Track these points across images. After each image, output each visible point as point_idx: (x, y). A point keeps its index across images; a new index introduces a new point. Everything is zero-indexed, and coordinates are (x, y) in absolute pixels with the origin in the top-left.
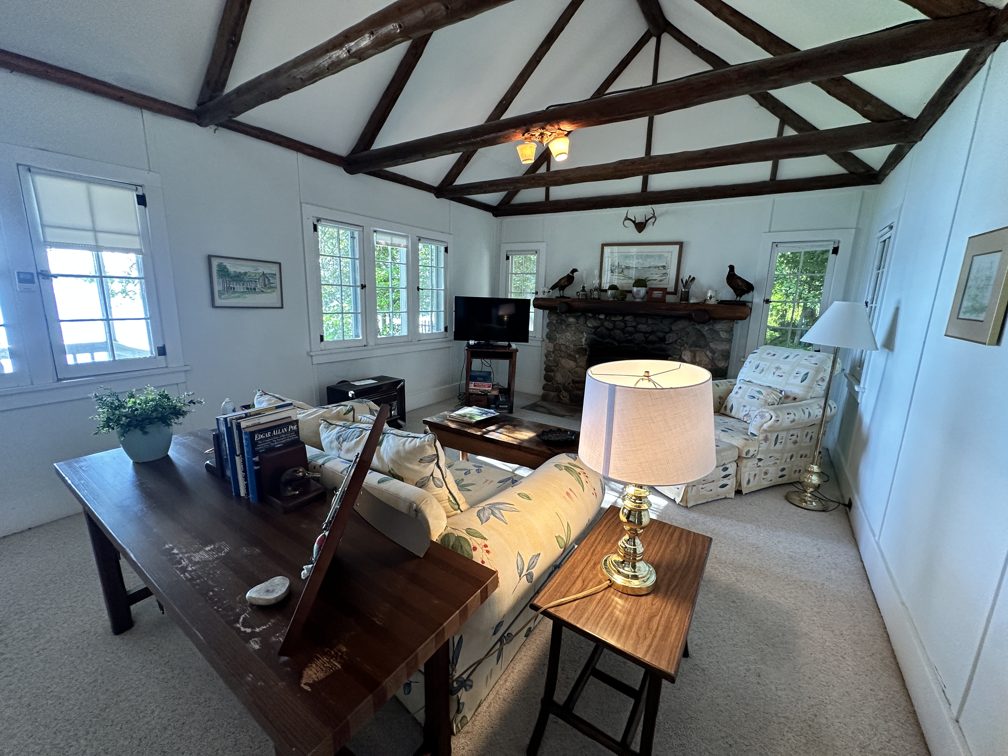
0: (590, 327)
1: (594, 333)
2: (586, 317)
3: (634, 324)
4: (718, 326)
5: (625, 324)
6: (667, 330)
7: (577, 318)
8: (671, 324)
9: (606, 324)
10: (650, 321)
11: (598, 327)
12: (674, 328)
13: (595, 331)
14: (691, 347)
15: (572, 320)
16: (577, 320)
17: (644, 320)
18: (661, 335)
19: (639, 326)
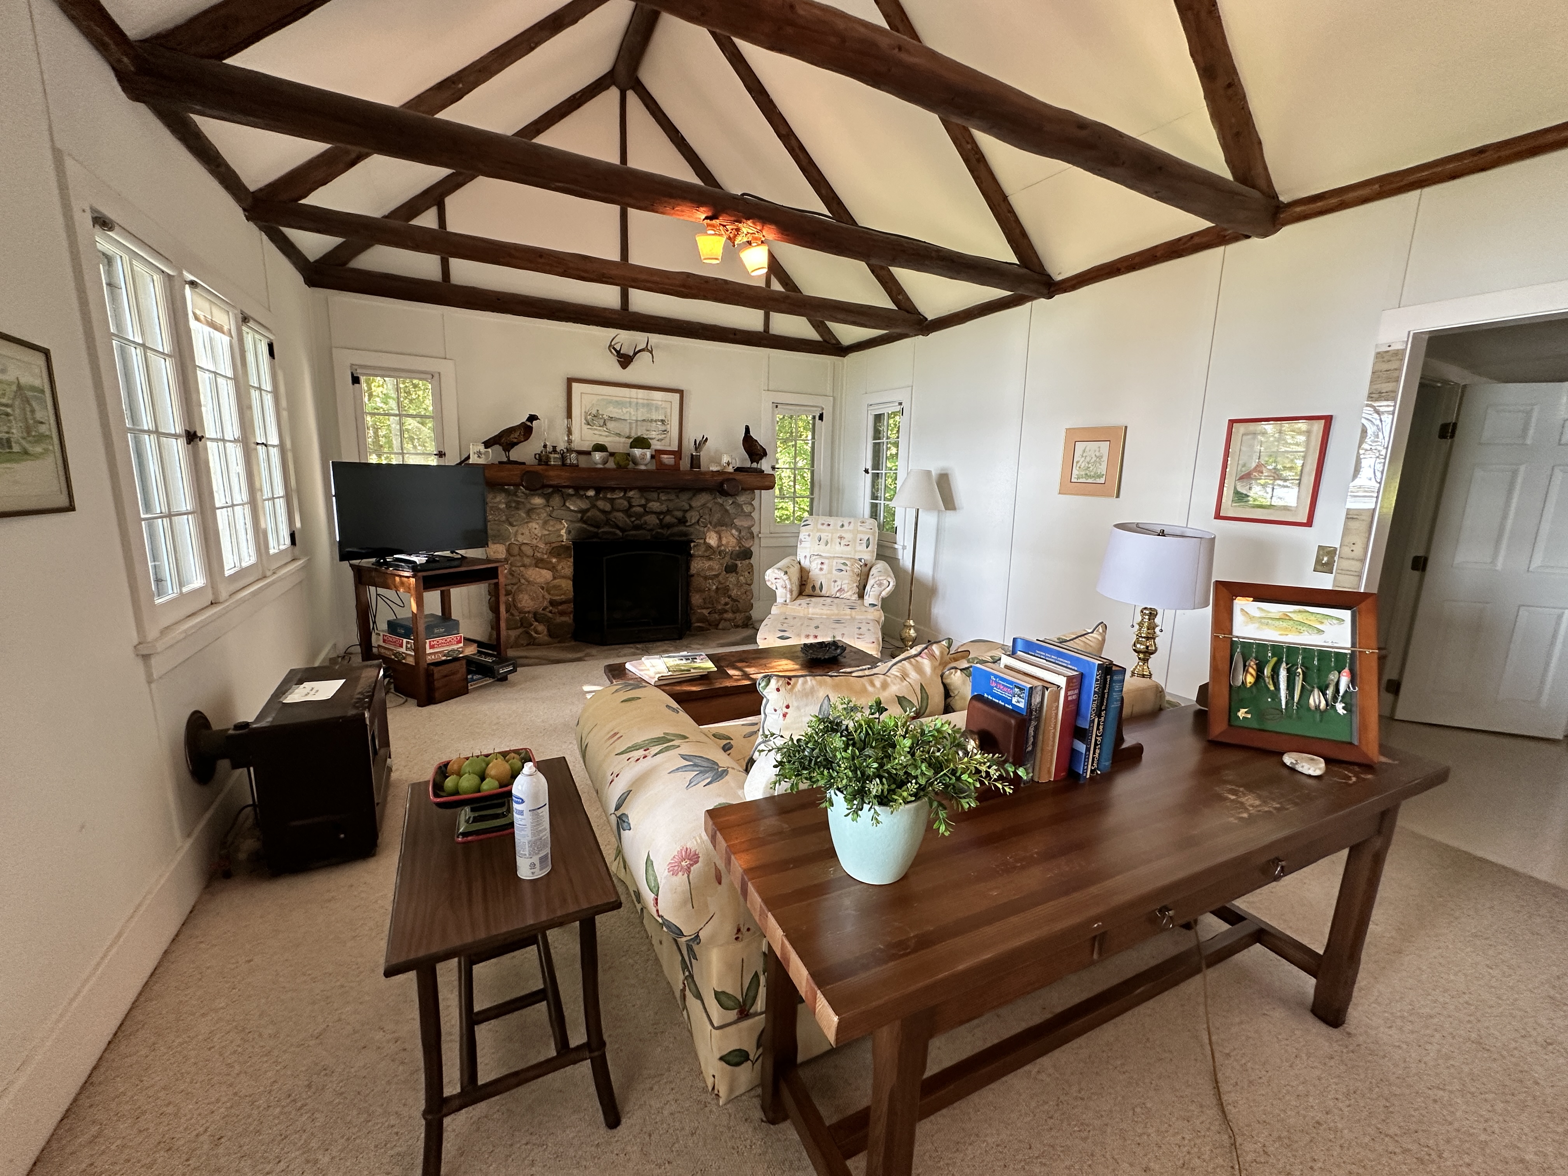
0: (573, 511)
1: (582, 520)
2: (562, 496)
3: (643, 502)
4: (741, 499)
5: (629, 503)
6: (687, 507)
7: (548, 497)
8: (691, 499)
9: (601, 504)
10: (663, 497)
11: (587, 510)
12: (694, 504)
13: (582, 518)
14: (715, 527)
15: (538, 501)
16: (548, 501)
17: (655, 495)
18: (679, 514)
19: (650, 504)
